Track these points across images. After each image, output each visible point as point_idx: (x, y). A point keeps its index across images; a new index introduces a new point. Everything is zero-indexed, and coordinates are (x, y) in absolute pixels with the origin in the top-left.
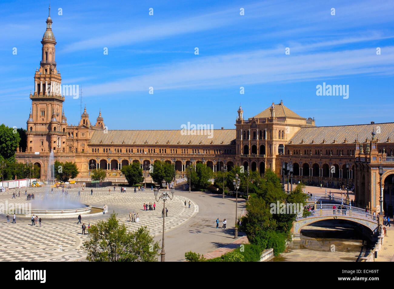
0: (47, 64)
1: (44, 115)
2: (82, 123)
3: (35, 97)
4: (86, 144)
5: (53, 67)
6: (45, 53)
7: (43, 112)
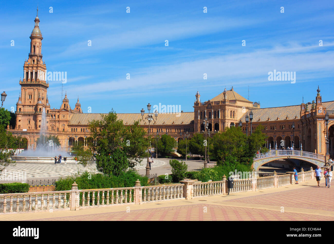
0: (35, 56)
1: (31, 98)
2: (63, 107)
3: (24, 83)
4: (66, 124)
5: (39, 58)
6: (33, 47)
7: (31, 96)
